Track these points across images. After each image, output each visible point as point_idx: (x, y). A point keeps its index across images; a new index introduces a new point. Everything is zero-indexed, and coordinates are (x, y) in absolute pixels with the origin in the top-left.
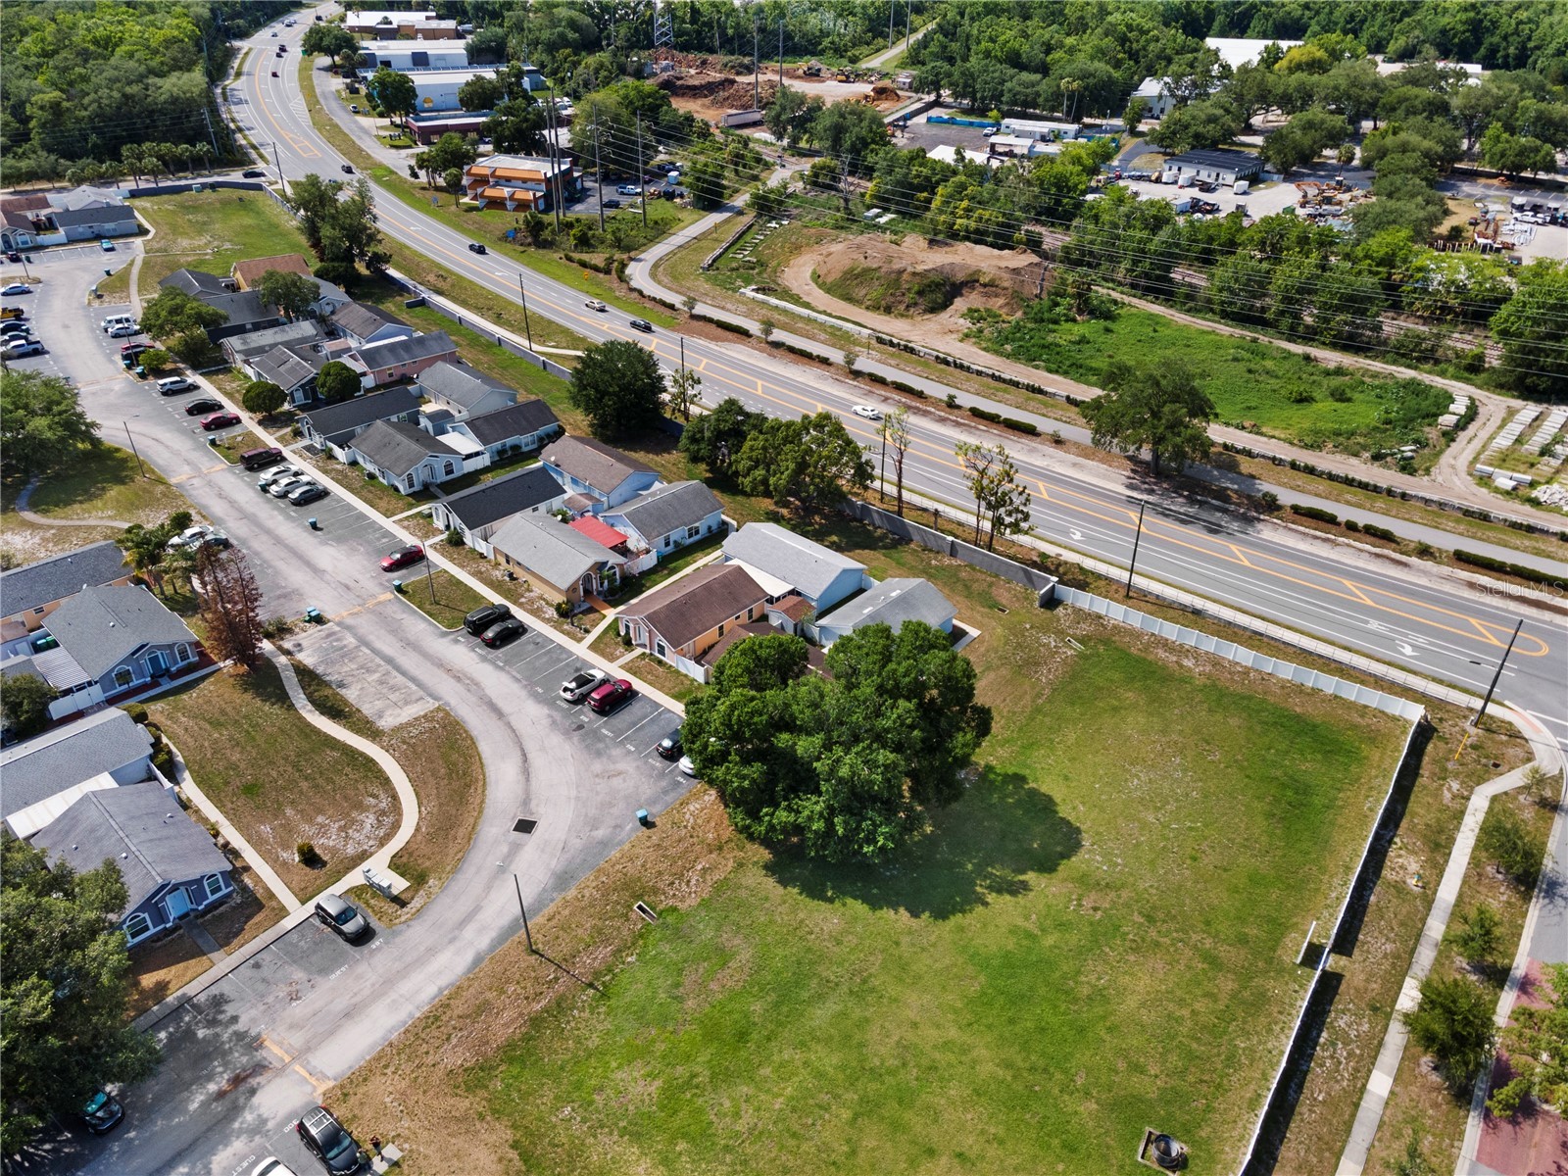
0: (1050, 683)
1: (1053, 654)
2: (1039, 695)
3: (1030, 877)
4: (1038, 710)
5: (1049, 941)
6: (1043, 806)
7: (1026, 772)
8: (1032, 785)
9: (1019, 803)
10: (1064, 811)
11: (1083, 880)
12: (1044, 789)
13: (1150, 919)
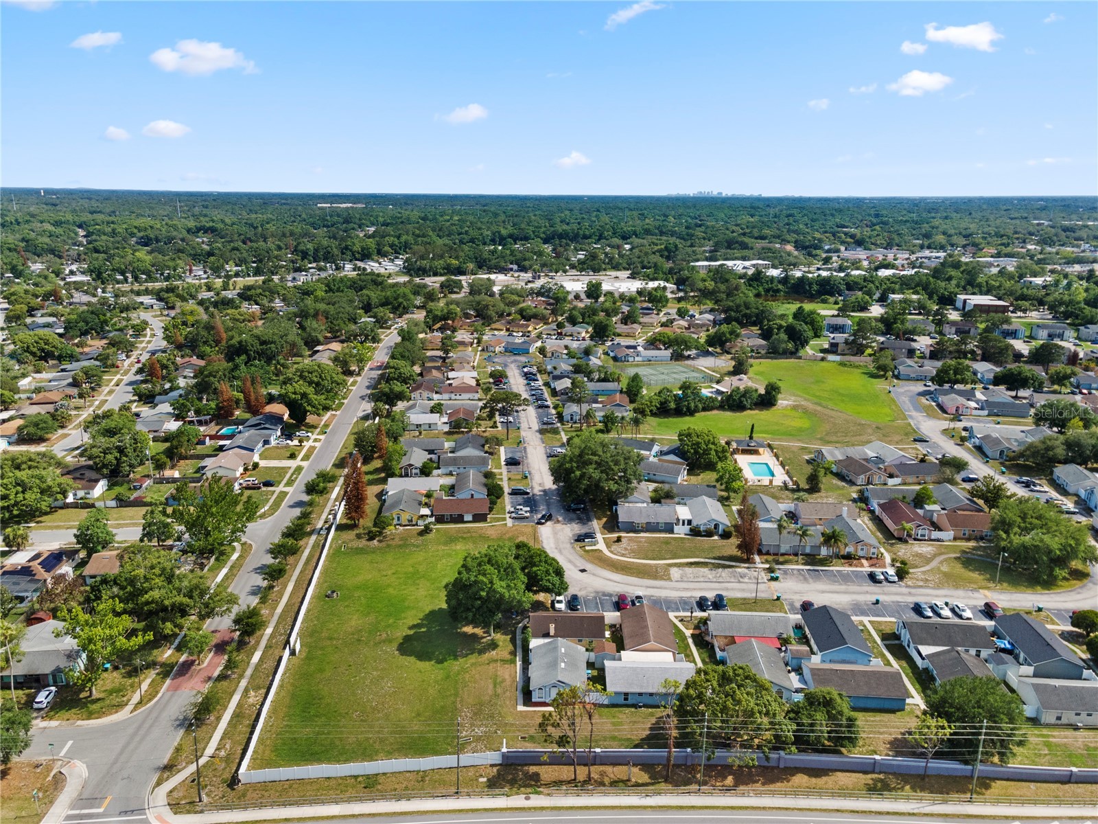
0: (461, 711)
1: (472, 725)
2: (462, 701)
3: (411, 632)
4: (456, 695)
5: (391, 621)
6: (422, 656)
7: (440, 666)
8: (433, 662)
9: (433, 653)
10: (412, 659)
11: (390, 641)
12: (427, 663)
13: (359, 640)
